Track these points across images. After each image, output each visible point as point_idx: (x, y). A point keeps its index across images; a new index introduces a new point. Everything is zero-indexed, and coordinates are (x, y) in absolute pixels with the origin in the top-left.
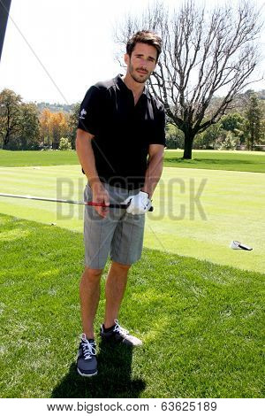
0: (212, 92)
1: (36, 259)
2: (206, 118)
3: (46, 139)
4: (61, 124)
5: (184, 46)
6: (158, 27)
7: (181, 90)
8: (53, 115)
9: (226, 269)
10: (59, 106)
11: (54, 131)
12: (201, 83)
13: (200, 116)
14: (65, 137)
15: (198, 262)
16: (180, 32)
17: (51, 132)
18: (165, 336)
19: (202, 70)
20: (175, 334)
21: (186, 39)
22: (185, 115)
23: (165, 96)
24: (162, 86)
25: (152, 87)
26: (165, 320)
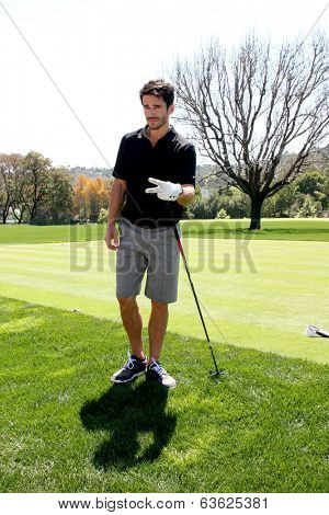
0: (283, 146)
1: (48, 355)
2: (277, 178)
3: (81, 211)
4: (99, 192)
5: (247, 91)
6: (213, 68)
7: (245, 144)
8: (90, 182)
9: (298, 362)
10: (98, 170)
11: (92, 201)
12: (270, 135)
13: (270, 176)
14: (106, 208)
15: (261, 355)
16: (241, 72)
17: (88, 203)
18: (211, 456)
19: (269, 118)
20: (223, 454)
21: (249, 82)
22: (251, 175)
23: (225, 153)
24: (220, 140)
25: (209, 143)
26: (212, 434)
